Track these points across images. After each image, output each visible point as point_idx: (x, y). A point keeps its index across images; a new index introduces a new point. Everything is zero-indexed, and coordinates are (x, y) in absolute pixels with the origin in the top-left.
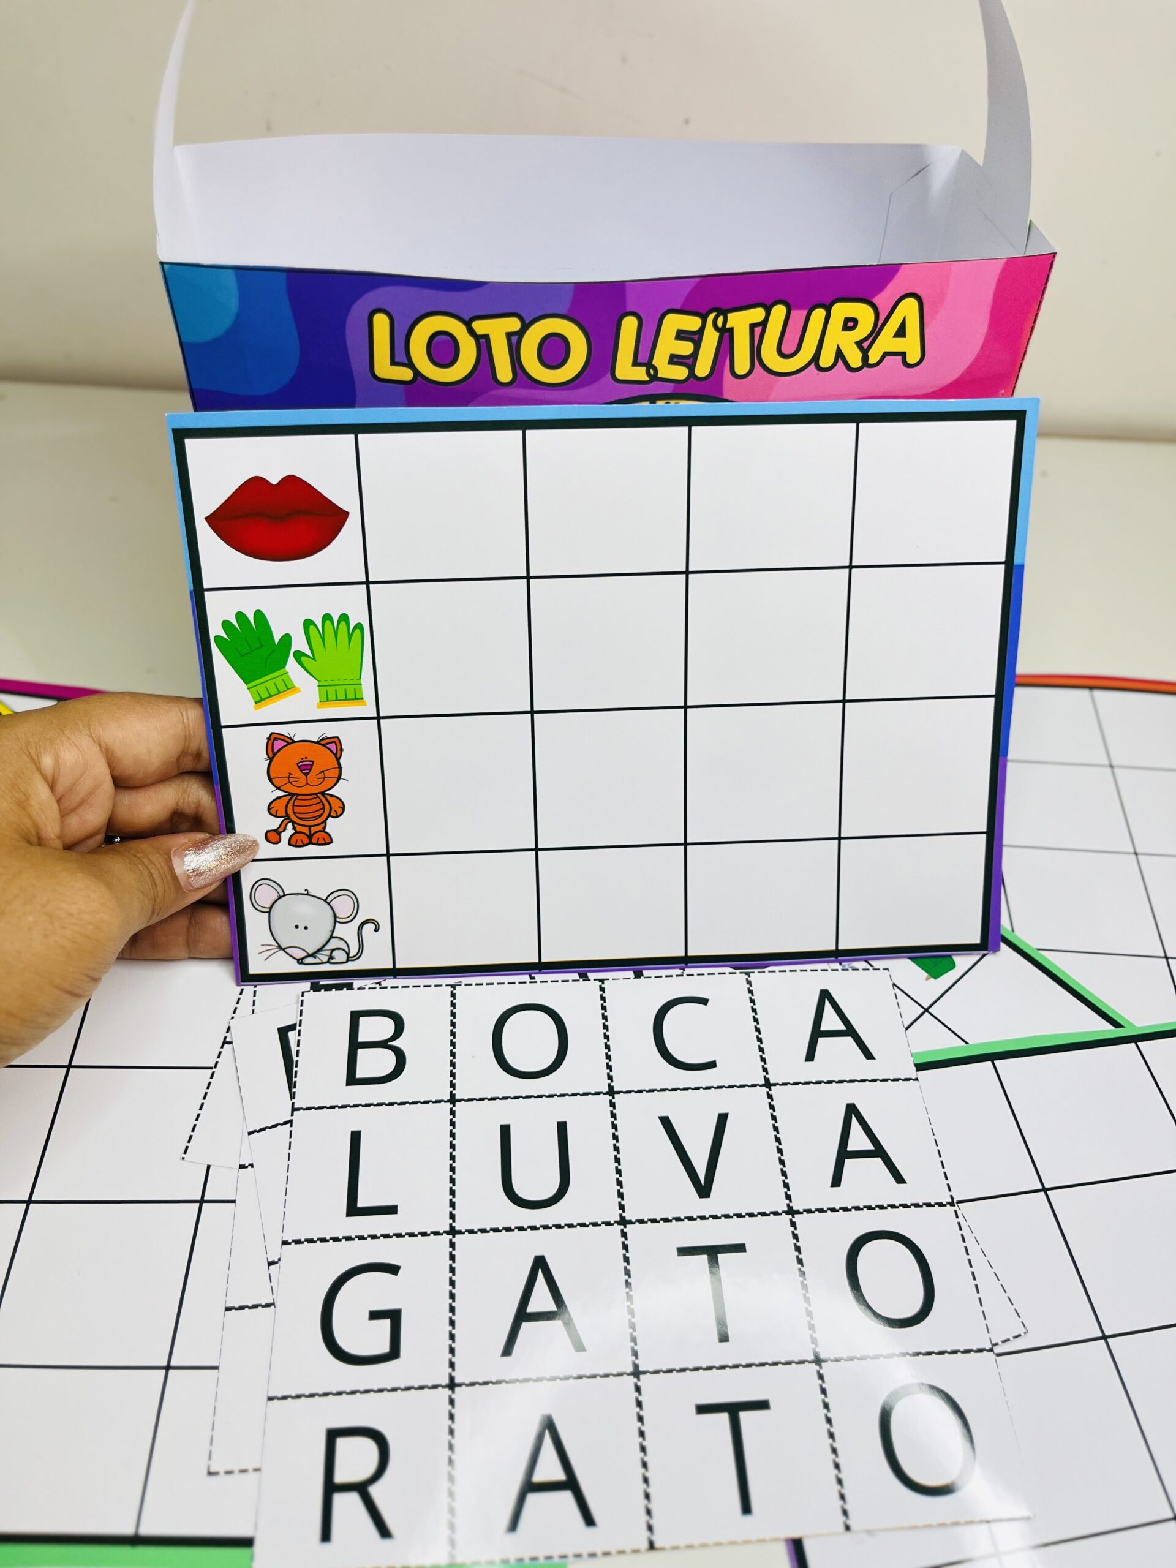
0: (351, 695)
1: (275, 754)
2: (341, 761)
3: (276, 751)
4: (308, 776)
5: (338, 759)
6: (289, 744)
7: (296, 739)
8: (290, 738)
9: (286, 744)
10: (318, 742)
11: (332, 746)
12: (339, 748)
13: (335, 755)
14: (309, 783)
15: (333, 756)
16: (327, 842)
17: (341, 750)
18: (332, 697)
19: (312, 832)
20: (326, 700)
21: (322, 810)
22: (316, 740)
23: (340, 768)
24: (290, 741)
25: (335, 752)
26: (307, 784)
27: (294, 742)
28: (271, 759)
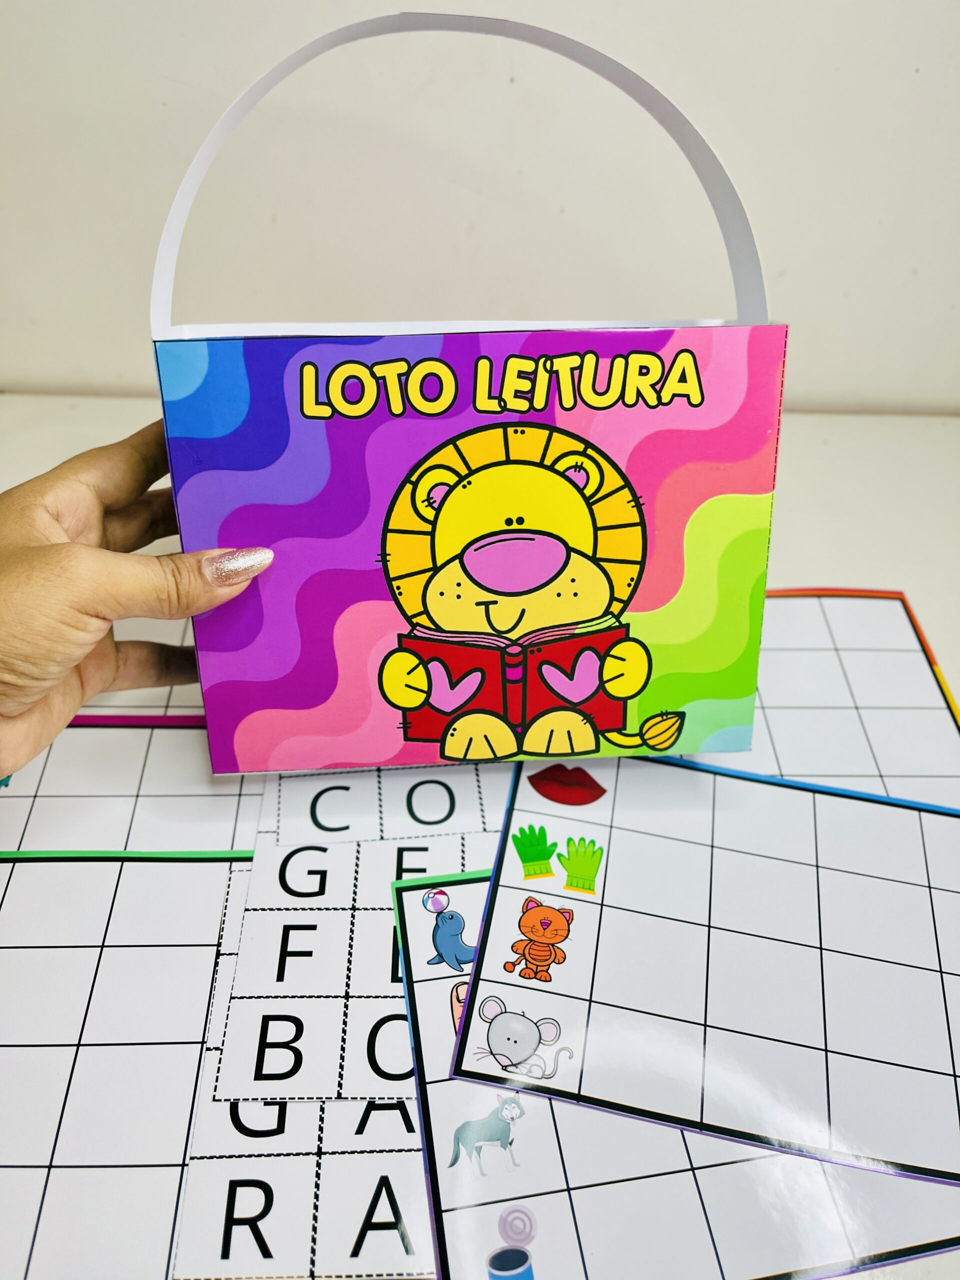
0: (587, 886)
1: (527, 911)
2: (570, 926)
3: (529, 908)
4: (546, 931)
5: (569, 925)
6: (538, 906)
7: (544, 904)
8: (540, 903)
9: (536, 905)
10: (558, 910)
11: (567, 915)
12: (571, 917)
13: (568, 921)
14: (545, 935)
15: (566, 921)
16: (547, 980)
17: (572, 919)
18: (574, 884)
19: (538, 971)
20: (570, 885)
21: (549, 957)
22: (557, 908)
23: (569, 931)
24: (540, 905)
25: (568, 919)
26: (544, 935)
27: (542, 905)
28: (524, 913)
